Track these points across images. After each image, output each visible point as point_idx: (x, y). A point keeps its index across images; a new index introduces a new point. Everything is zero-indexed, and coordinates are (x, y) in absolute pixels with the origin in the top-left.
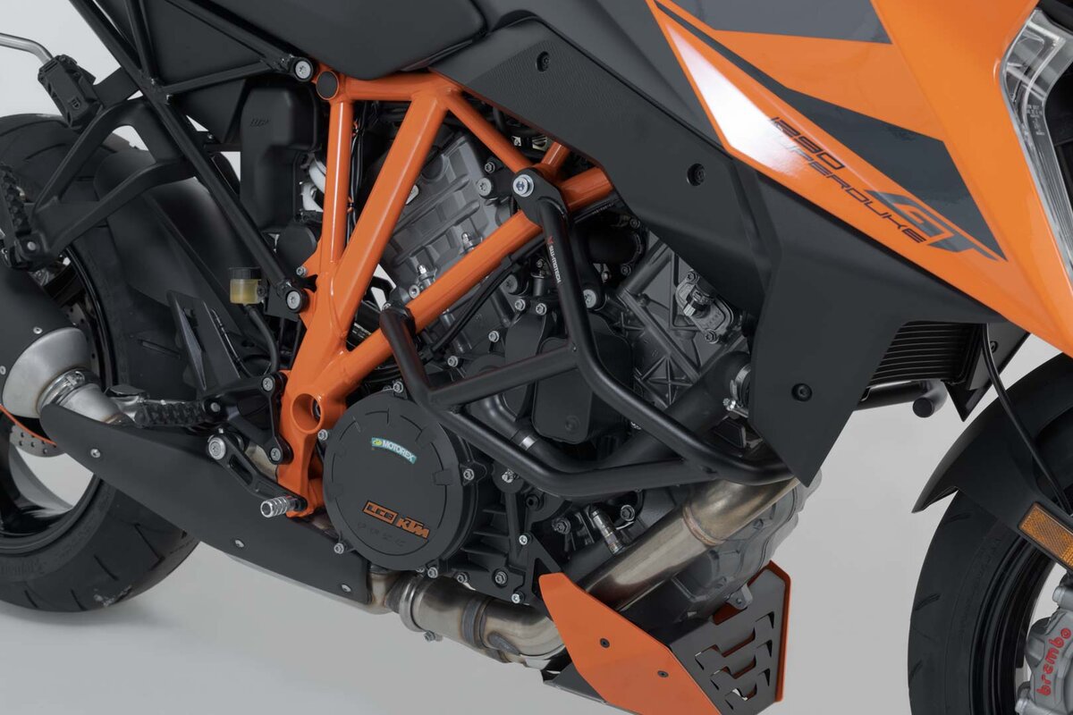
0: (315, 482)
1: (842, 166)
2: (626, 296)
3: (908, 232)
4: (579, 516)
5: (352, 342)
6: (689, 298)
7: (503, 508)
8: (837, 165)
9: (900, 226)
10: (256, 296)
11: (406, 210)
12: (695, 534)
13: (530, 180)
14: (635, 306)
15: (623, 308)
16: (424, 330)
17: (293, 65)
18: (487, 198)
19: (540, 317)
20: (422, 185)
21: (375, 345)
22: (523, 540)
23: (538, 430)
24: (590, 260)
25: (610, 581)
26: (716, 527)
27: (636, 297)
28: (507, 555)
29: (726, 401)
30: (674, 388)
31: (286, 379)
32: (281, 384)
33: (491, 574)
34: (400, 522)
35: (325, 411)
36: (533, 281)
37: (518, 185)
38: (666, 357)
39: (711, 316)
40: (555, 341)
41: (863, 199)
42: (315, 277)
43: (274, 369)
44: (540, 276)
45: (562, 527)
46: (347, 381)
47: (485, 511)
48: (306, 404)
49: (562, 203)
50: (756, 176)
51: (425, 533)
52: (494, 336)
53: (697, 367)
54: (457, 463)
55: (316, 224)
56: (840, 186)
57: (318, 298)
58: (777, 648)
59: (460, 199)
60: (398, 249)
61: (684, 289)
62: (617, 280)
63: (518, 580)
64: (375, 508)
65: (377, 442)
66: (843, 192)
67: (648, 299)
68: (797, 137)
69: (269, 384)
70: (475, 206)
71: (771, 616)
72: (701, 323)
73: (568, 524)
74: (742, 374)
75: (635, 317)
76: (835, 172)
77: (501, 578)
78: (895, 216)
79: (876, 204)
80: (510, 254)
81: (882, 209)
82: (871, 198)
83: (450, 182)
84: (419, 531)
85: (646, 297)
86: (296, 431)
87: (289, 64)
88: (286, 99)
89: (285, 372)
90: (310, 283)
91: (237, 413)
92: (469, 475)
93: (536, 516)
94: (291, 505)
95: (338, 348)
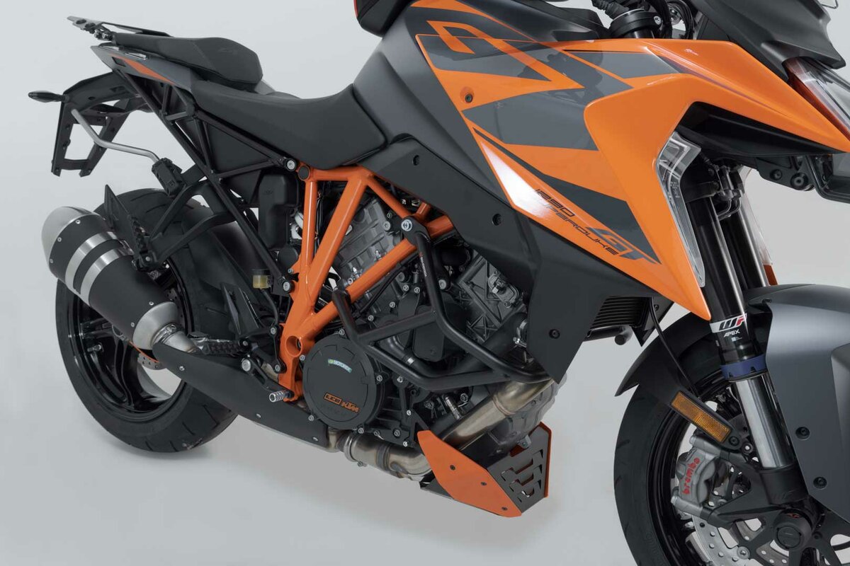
0: (298, 382)
1: (574, 215)
2: (462, 283)
3: (608, 249)
4: (438, 399)
5: (317, 307)
6: (495, 284)
7: (398, 396)
8: (571, 214)
9: (604, 246)
10: (267, 284)
11: (346, 239)
12: (500, 409)
13: (410, 222)
14: (467, 288)
15: (461, 289)
16: (355, 302)
17: (286, 162)
18: (388, 231)
19: (416, 295)
20: (354, 224)
21: (329, 310)
22: (409, 413)
23: (416, 354)
24: (443, 264)
25: (455, 434)
26: (510, 406)
27: (467, 283)
28: (400, 421)
29: (515, 339)
30: (488, 331)
31: (282, 328)
32: (280, 331)
33: (391, 432)
34: (343, 404)
35: (304, 347)
36: (413, 275)
37: (404, 225)
38: (484, 315)
39: (507, 293)
40: (424, 307)
41: (585, 232)
42: (298, 274)
43: (276, 323)
44: (417, 272)
45: (429, 405)
46: (315, 329)
47: (389, 397)
48: (293, 341)
49: (427, 234)
50: (528, 221)
51: (357, 409)
52: (392, 305)
53: (500, 320)
54: (373, 372)
55: (298, 246)
56: (573, 225)
57: (299, 285)
58: (545, 468)
59: (374, 232)
60: (342, 259)
61: (493, 279)
62: (457, 275)
63: (407, 434)
64: (330, 396)
65: (331, 362)
66: (574, 228)
67: (473, 285)
68: (549, 200)
69: (273, 331)
70: (382, 236)
71: (541, 451)
72: (501, 297)
73: (433, 404)
74: (523, 324)
75: (467, 294)
76: (569, 218)
77: (397, 433)
78: (602, 241)
79: (592, 235)
80: (400, 261)
81: (595, 237)
82: (589, 231)
83: (369, 223)
84: (353, 408)
85: (472, 283)
86: (288, 355)
87: (284, 162)
88: (282, 180)
89: (282, 324)
90: (295, 277)
91: (257, 346)
92: (380, 378)
93: (416, 400)
94: (286, 395)
95: (310, 312)
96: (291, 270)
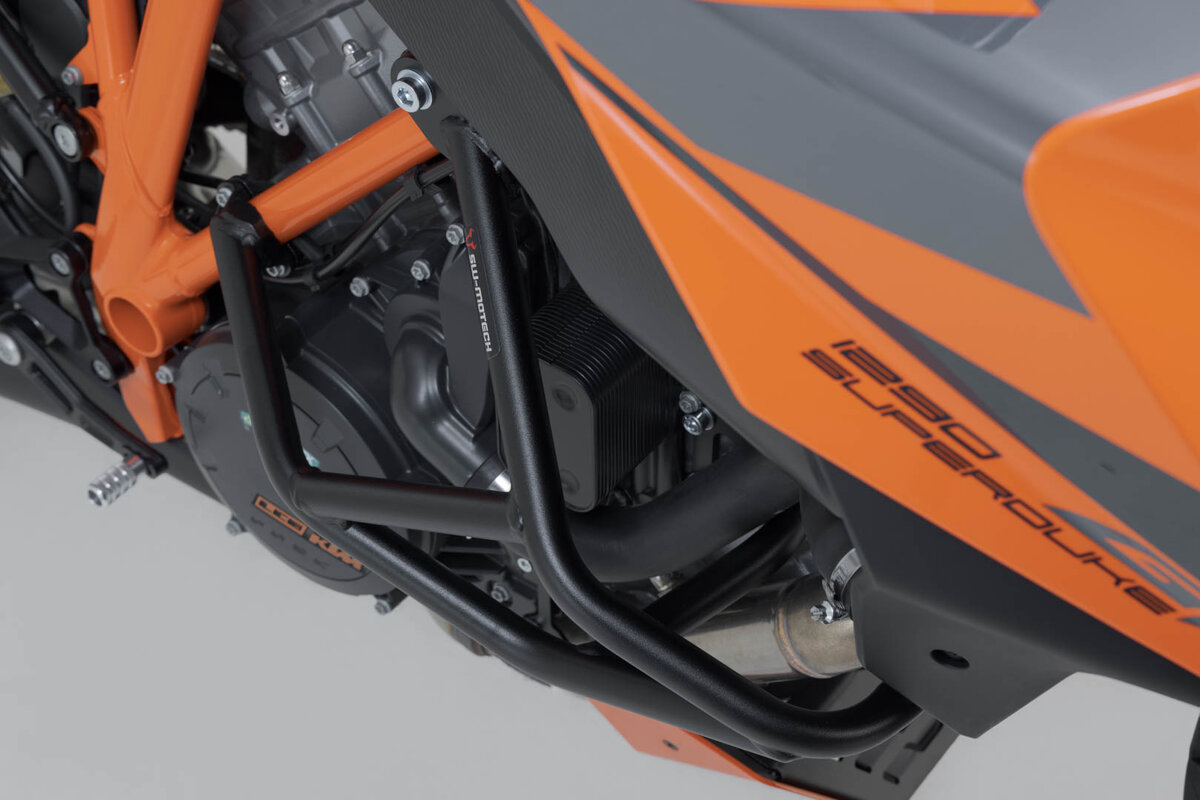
1: (994, 455)
3: (1136, 592)
8: (984, 451)
9: (1119, 581)
28: (503, 569)
32: (82, 267)
33: (484, 584)
34: (315, 539)
41: (1039, 522)
42: (94, 86)
51: (356, 563)
56: (990, 493)
60: (241, 31)
64: (271, 506)
66: (997, 505)
68: (895, 386)
69: (61, 263)
76: (979, 464)
78: (1109, 561)
79: (1068, 536)
81: (1082, 545)
82: (1058, 522)
84: (346, 556)
89: (84, 229)
96: (72, 74)
